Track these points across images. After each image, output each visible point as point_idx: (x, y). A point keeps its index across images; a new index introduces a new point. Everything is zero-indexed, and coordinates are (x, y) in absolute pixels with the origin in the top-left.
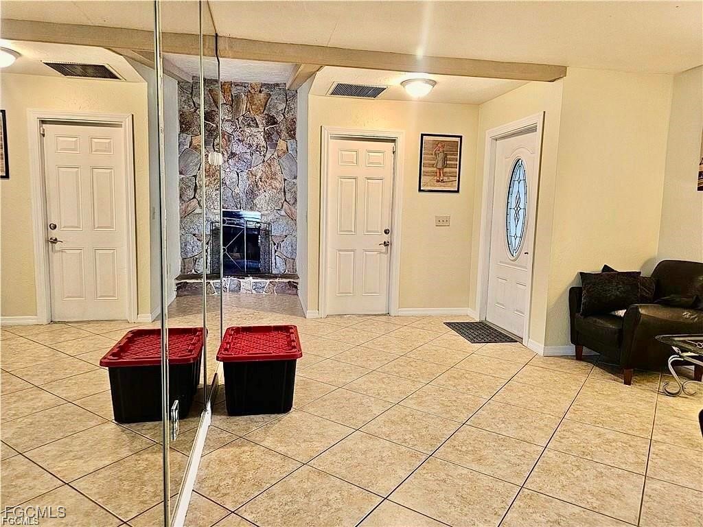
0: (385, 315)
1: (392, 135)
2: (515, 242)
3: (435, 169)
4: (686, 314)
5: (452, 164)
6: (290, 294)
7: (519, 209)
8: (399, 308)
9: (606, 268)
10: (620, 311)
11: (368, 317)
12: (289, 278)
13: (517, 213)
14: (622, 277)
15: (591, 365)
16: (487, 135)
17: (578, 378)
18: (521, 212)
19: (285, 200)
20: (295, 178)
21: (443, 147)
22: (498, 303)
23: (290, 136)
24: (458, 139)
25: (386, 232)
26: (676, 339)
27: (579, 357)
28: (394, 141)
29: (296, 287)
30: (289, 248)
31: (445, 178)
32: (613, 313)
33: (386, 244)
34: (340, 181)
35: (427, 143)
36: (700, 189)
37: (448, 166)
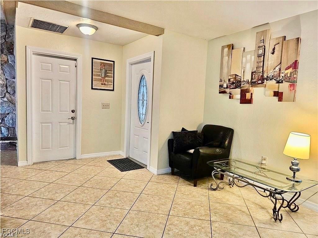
0: (73, 159)
1: (75, 57)
2: (142, 117)
3: (100, 78)
4: (218, 150)
5: (110, 76)
6: (10, 150)
7: (144, 100)
8: (82, 154)
9: (183, 129)
10: (191, 150)
11: (62, 162)
12: (10, 140)
13: (143, 103)
14: (190, 133)
15: (178, 177)
16: (127, 62)
17: (173, 186)
18: (145, 102)
19: (7, 92)
20: (14, 78)
21: (104, 66)
22: (135, 148)
23: (9, 52)
24: (112, 63)
25: (73, 111)
26: (215, 163)
27: (173, 173)
28: (76, 60)
29: (15, 146)
30: (11, 121)
31: (106, 83)
32: (187, 151)
33: (73, 118)
34: (41, 81)
35: (96, 62)
36: (220, 93)
37: (108, 76)
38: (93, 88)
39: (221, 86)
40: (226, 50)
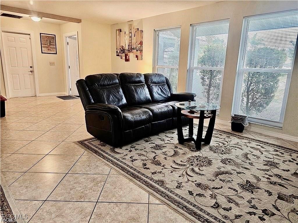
0: (34, 96)
3: (47, 46)
5: (53, 44)
8: (39, 94)
21: (49, 38)
24: (54, 36)
25: (31, 67)
28: (29, 35)
31: (51, 49)
33: (31, 72)
34: (9, 48)
35: (43, 36)
36: (117, 56)
37: (51, 45)
38: (43, 52)
39: (117, 52)
40: (118, 32)
